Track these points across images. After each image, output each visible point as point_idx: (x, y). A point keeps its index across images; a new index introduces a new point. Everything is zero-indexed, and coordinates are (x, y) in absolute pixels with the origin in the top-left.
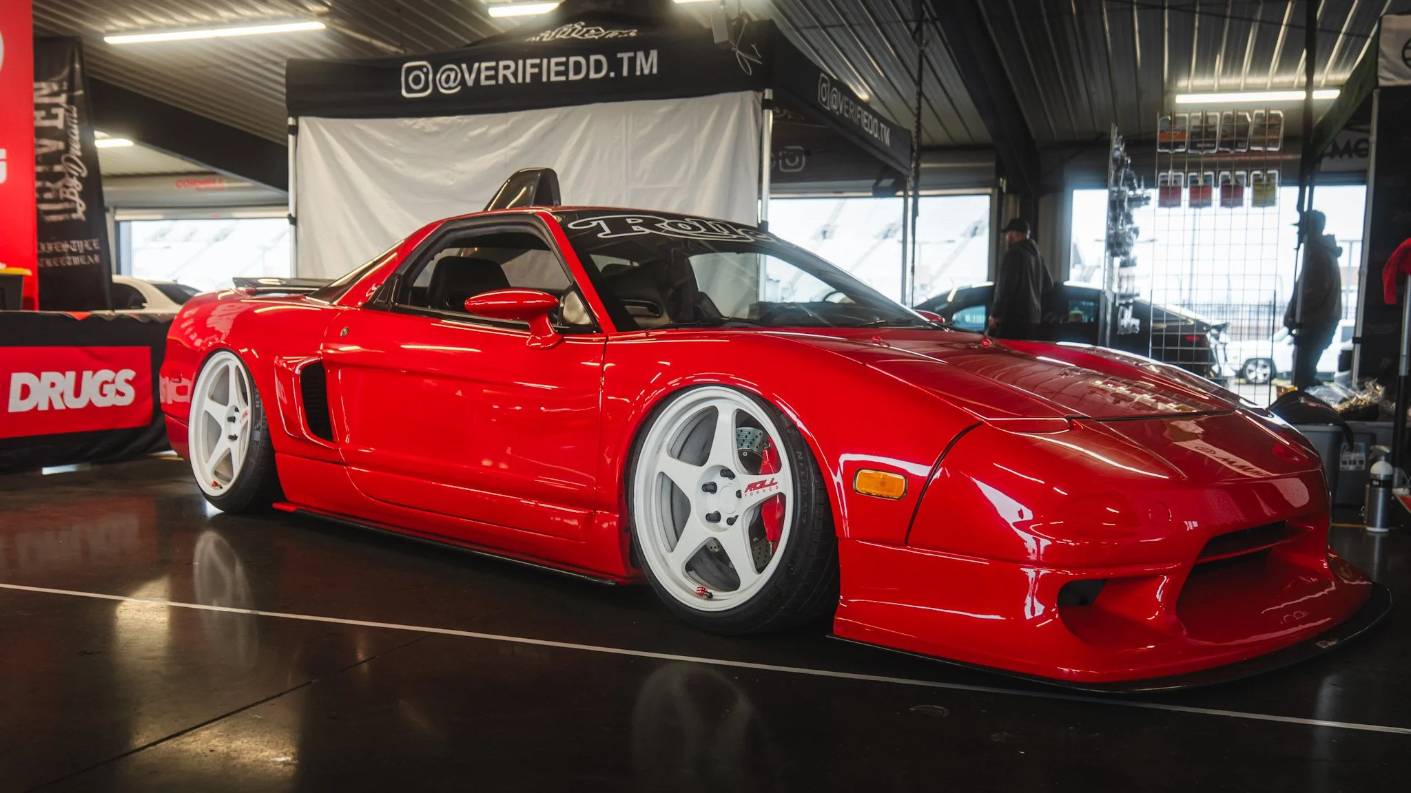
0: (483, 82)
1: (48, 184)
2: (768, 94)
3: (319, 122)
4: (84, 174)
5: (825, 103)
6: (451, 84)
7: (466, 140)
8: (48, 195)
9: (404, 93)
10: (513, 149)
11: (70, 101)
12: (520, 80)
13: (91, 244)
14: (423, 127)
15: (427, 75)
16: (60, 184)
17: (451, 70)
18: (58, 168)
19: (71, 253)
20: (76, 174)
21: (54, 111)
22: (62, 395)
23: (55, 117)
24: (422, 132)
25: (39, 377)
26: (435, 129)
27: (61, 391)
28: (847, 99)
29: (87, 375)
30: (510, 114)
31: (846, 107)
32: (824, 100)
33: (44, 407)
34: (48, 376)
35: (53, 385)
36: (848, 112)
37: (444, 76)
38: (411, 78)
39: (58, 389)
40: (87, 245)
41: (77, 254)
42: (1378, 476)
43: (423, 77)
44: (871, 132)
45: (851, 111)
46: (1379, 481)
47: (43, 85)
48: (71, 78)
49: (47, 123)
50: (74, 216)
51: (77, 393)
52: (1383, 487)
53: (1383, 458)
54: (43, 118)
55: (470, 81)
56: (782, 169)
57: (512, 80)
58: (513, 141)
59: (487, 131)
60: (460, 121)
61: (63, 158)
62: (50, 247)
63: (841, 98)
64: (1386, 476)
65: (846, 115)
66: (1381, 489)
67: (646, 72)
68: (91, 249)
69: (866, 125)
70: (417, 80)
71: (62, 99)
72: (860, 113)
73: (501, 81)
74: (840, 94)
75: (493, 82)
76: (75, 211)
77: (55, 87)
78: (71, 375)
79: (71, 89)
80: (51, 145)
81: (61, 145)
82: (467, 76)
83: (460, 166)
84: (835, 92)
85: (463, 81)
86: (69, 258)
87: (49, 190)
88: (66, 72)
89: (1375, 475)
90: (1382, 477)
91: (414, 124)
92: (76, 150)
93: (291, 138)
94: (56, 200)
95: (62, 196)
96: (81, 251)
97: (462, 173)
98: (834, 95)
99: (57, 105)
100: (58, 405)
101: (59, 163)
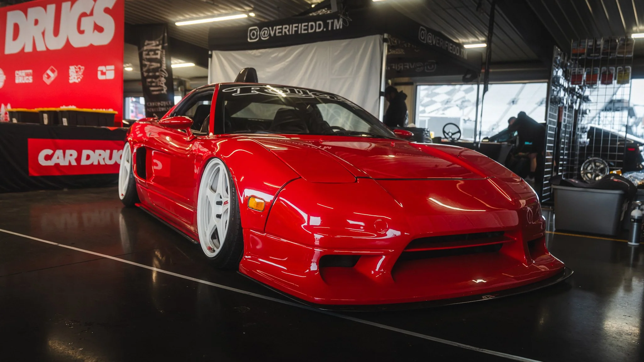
0: (277, 35)
1: (154, 80)
2: (386, 36)
3: (219, 53)
4: (167, 76)
5: (424, 40)
6: (266, 36)
7: (270, 59)
8: (154, 84)
9: (249, 40)
10: (287, 62)
11: (163, 48)
12: (290, 33)
13: (168, 103)
14: (255, 54)
15: (257, 32)
16: (158, 80)
17: (266, 30)
18: (157, 74)
19: (161, 106)
20: (163, 76)
21: (157, 52)
22: (104, 159)
23: (157, 54)
24: (255, 56)
25: (94, 152)
26: (259, 54)
27: (103, 157)
28: (438, 38)
29: (115, 152)
30: (287, 47)
31: (437, 41)
32: (423, 38)
33: (96, 163)
34: (98, 152)
35: (100, 155)
36: (439, 44)
37: (263, 33)
38: (251, 34)
39: (102, 157)
40: (167, 103)
41: (163, 107)
42: (633, 217)
43: (256, 33)
44: (454, 53)
45: (441, 43)
46: (634, 219)
47: (153, 42)
48: (163, 39)
49: (154, 57)
50: (162, 92)
51: (110, 158)
52: (637, 222)
53: (637, 208)
54: (153, 55)
55: (272, 34)
56: (426, 71)
57: (288, 33)
58: (287, 59)
59: (278, 55)
60: (268, 51)
61: (159, 70)
62: (153, 104)
63: (434, 38)
64: (638, 217)
65: (437, 45)
66: (635, 224)
67: (338, 28)
68: (168, 105)
69: (452, 50)
70: (253, 35)
71: (160, 47)
72: (447, 44)
73: (283, 34)
74: (433, 36)
75: (280, 34)
76: (163, 90)
77: (158, 43)
78: (108, 152)
79: (163, 43)
80: (155, 65)
81: (159, 65)
82: (271, 32)
83: (268, 70)
84: (430, 35)
85: (270, 34)
86: (160, 108)
87: (154, 82)
88: (162, 37)
89: (632, 216)
90: (636, 217)
91: (252, 53)
92: (164, 67)
93: (210, 59)
94: (156, 86)
95: (158, 84)
96: (165, 105)
97: (269, 72)
98: (430, 36)
99: (158, 50)
100: (102, 163)
101: (158, 71)
